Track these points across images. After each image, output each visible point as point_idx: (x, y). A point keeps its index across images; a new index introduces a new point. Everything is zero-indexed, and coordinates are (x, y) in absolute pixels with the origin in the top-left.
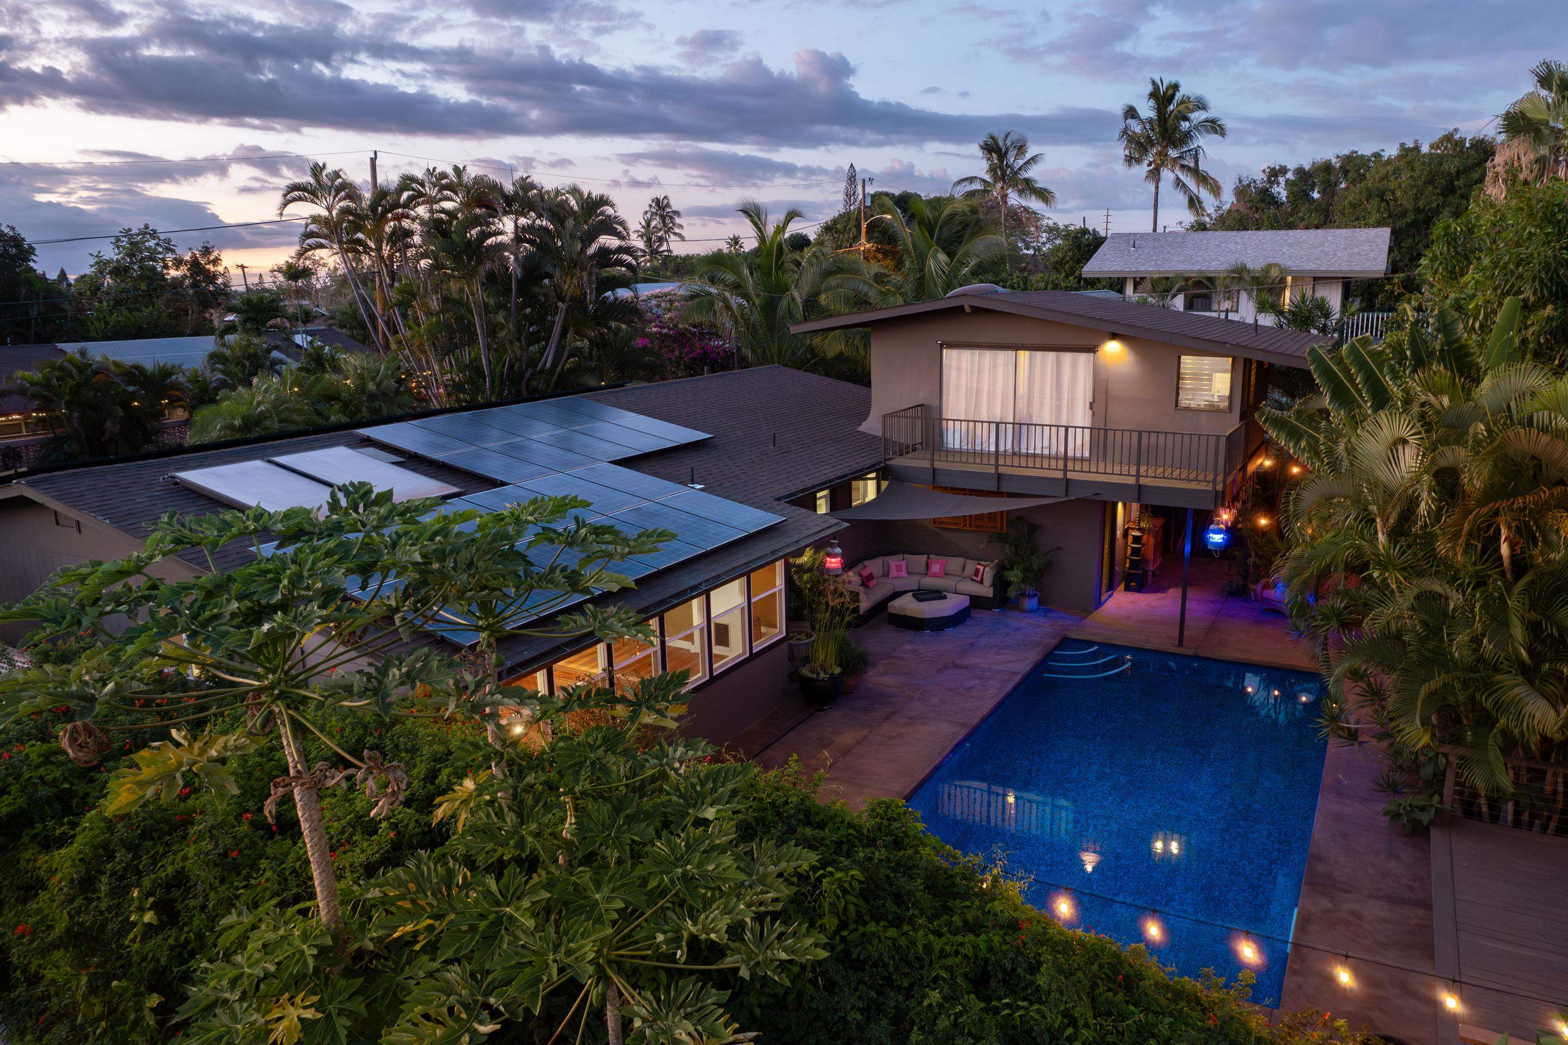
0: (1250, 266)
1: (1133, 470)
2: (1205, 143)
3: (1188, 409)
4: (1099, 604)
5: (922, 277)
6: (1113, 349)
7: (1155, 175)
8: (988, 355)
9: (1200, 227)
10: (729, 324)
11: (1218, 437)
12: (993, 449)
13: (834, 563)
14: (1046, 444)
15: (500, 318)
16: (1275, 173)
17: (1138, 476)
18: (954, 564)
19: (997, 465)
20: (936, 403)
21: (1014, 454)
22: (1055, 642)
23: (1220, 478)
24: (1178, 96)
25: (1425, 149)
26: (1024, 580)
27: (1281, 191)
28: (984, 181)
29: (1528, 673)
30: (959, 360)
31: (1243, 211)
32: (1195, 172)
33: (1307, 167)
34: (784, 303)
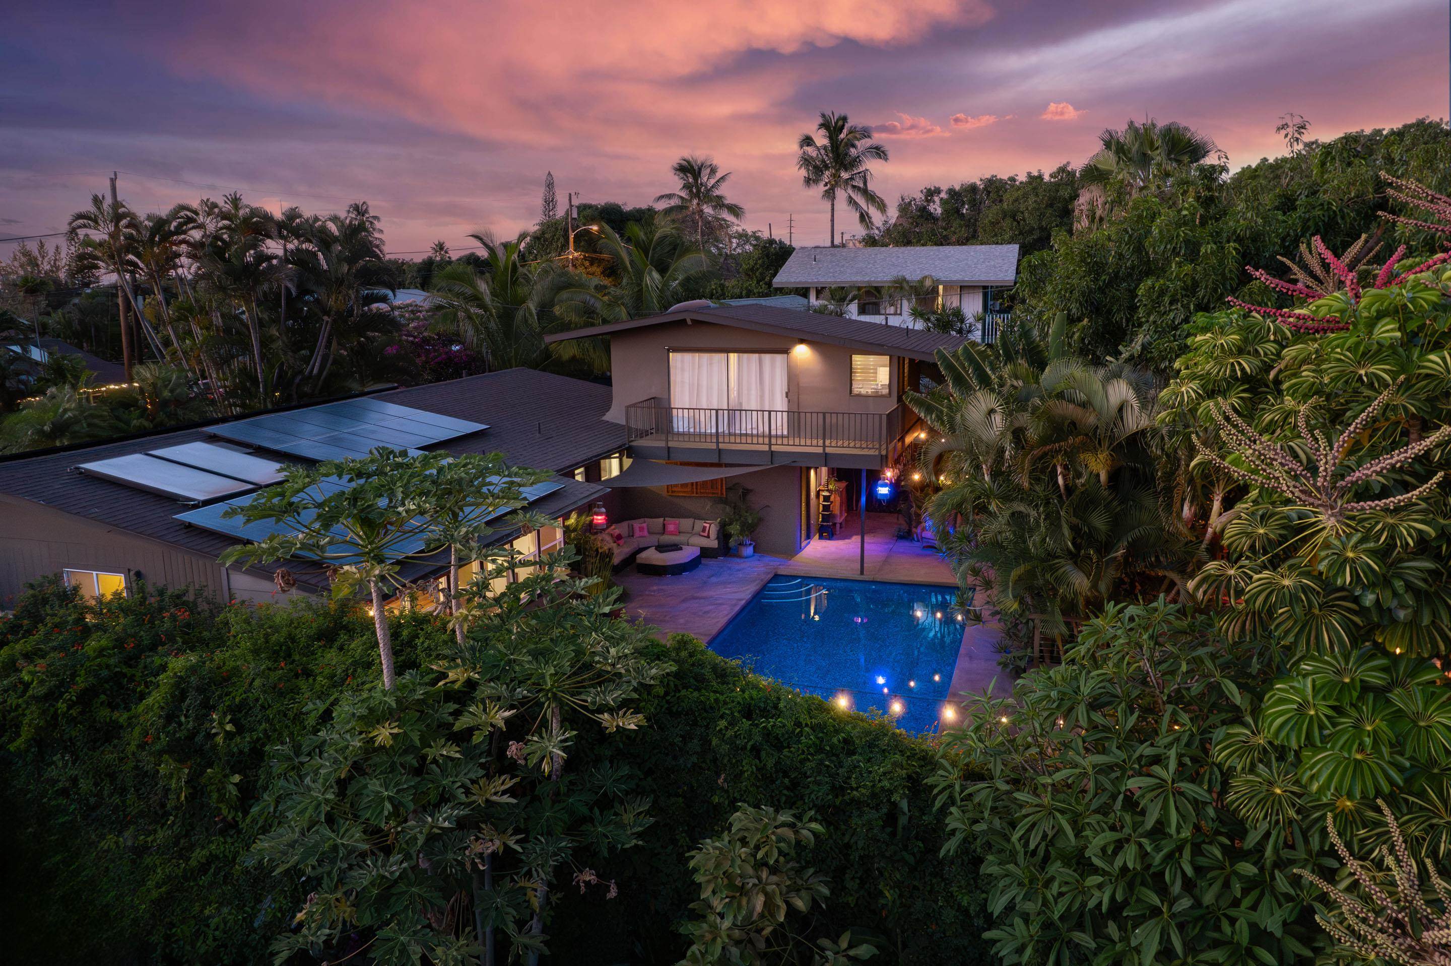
0: (908, 277)
1: (821, 442)
2: (872, 166)
3: (859, 395)
4: (801, 549)
5: (640, 291)
6: (802, 353)
7: (830, 195)
8: (705, 357)
9: (871, 242)
10: (471, 332)
11: (881, 415)
12: (714, 431)
13: (599, 519)
14: (754, 426)
15: (274, 332)
16: (931, 193)
17: (824, 446)
18: (686, 523)
19: (718, 443)
20: (666, 396)
21: (730, 434)
22: (771, 576)
23: (884, 446)
24: (847, 126)
25: (1047, 178)
26: (742, 532)
27: (936, 208)
28: (681, 197)
29: (1075, 558)
30: (682, 361)
31: (906, 225)
32: (865, 192)
33: (957, 188)
34: (520, 314)
